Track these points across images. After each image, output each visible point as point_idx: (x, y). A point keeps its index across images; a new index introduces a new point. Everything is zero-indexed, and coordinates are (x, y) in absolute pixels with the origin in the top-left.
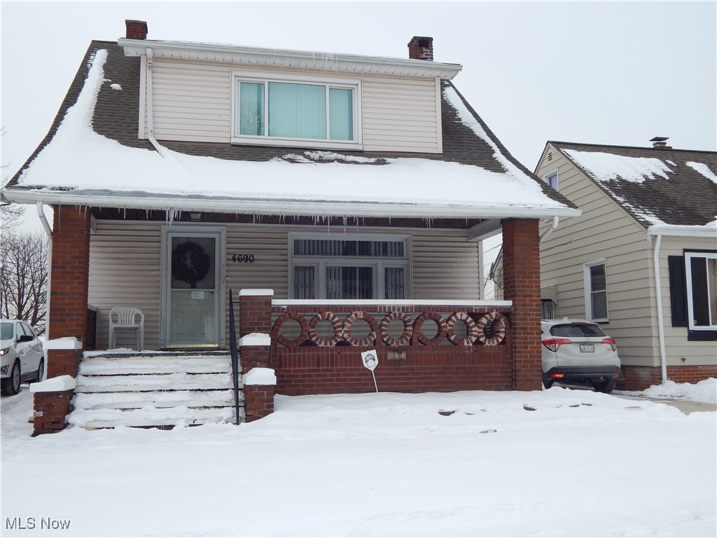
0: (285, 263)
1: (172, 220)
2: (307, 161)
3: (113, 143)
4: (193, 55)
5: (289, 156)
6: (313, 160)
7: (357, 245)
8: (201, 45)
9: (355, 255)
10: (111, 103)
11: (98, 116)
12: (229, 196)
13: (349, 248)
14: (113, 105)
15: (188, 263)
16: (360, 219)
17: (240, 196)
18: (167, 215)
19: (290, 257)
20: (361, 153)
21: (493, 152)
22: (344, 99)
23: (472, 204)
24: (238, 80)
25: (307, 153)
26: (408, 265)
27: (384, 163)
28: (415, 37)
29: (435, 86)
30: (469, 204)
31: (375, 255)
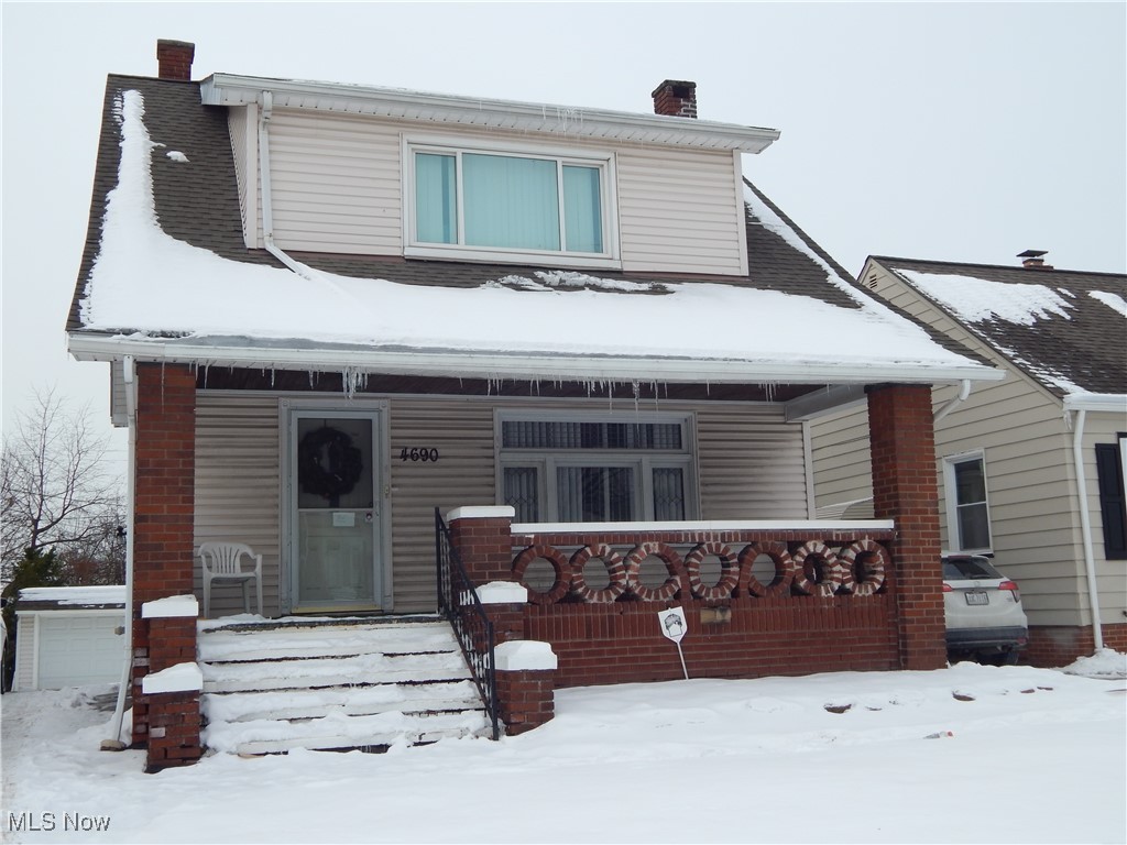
0: (490, 462)
1: (353, 389)
2: (541, 287)
4: (339, 106)
5: (510, 279)
6: (549, 286)
7: (605, 430)
8: (356, 88)
9: (601, 446)
10: (178, 184)
11: (163, 208)
12: (450, 347)
13: (591, 436)
14: (183, 189)
15: (325, 463)
16: (661, 386)
17: (467, 348)
18: (345, 379)
19: (497, 450)
20: (619, 276)
21: (826, 274)
22: (584, 183)
23: (838, 360)
24: (413, 149)
25: (540, 274)
26: (690, 464)
27: (665, 292)
28: (667, 81)
29: (733, 164)
30: (831, 361)
31: (636, 447)
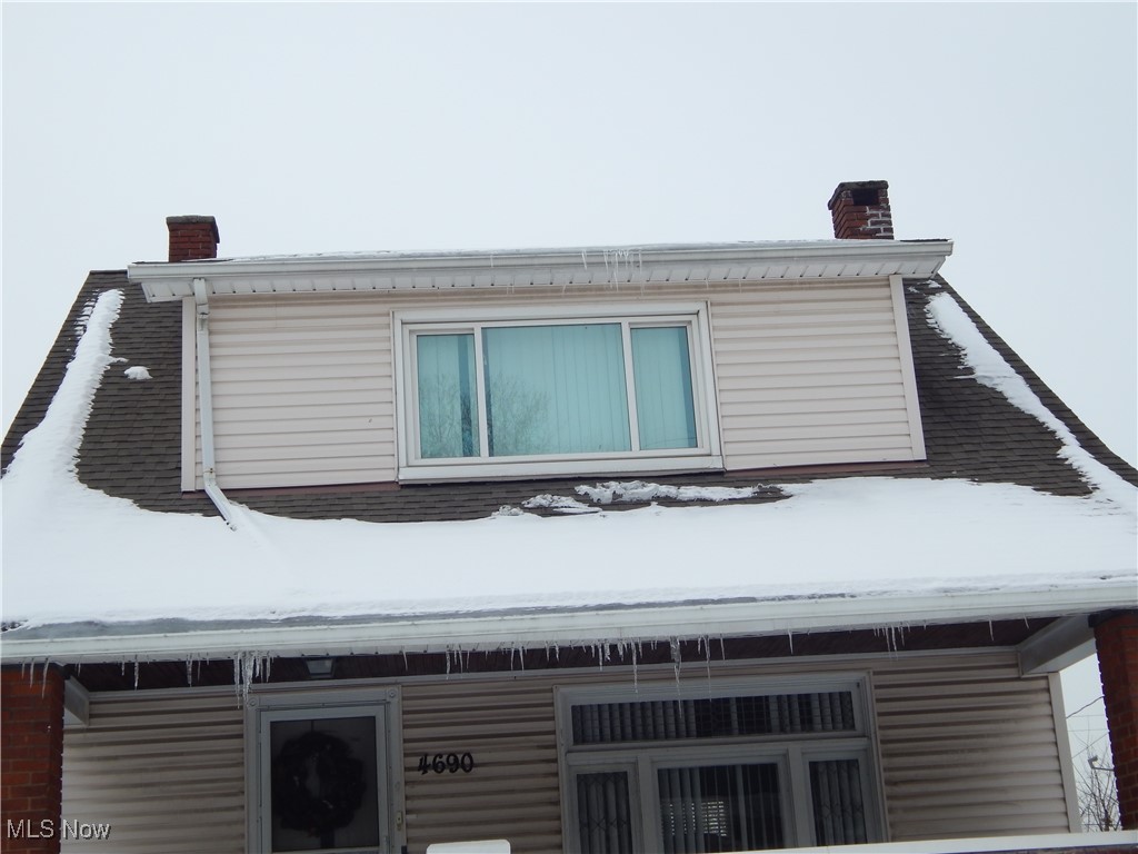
0: (551, 768)
2: (583, 507)
3: (124, 506)
4: (303, 285)
5: (539, 500)
6: (598, 504)
7: (734, 708)
8: (321, 259)
9: (729, 733)
10: (124, 411)
11: (90, 446)
12: (384, 612)
13: (711, 718)
14: (128, 417)
15: (313, 783)
16: (714, 643)
17: (408, 611)
18: (237, 670)
19: (562, 750)
20: (718, 478)
21: (1059, 444)
23: (999, 584)
24: (410, 331)
25: (583, 489)
26: (867, 751)
27: (777, 496)
28: (842, 185)
29: (890, 298)
30: (990, 584)
31: (782, 730)
